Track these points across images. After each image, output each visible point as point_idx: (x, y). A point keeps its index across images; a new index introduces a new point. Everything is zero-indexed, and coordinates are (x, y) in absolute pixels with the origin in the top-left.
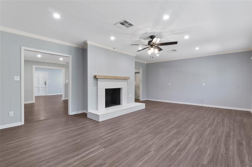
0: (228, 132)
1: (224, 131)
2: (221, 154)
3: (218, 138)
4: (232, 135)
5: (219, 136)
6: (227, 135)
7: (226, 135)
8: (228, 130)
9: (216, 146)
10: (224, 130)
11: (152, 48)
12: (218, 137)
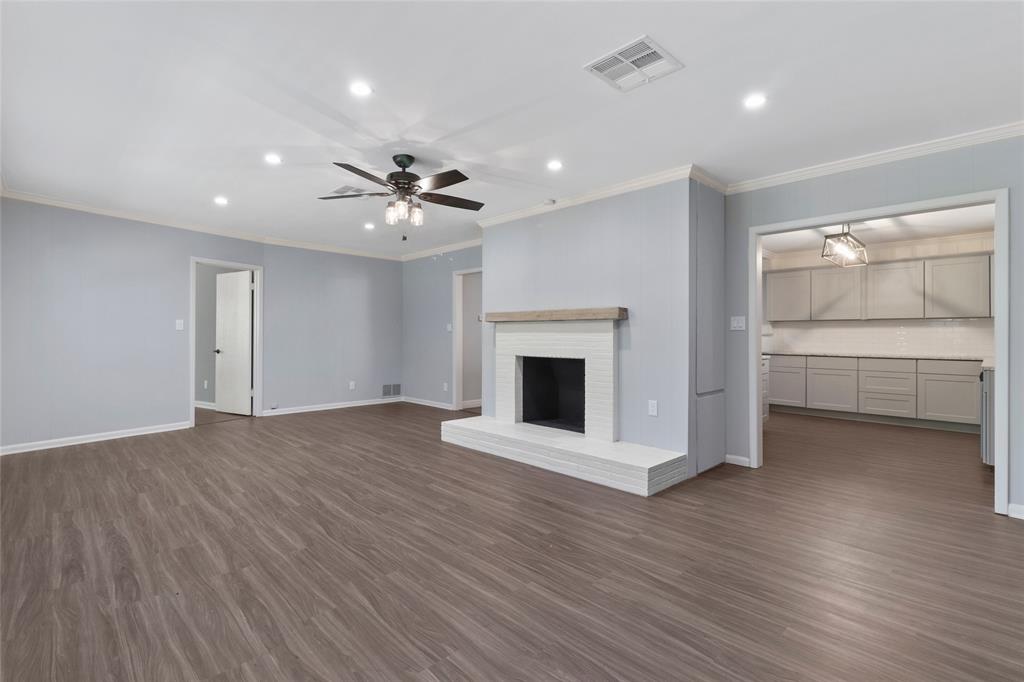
0: (134, 595)
1: (156, 593)
2: (119, 517)
3: (154, 546)
4: (112, 587)
5: (158, 555)
6: (133, 575)
7: (137, 577)
8: (140, 606)
9: (143, 524)
10: (157, 597)
11: (401, 202)
12: (157, 552)
